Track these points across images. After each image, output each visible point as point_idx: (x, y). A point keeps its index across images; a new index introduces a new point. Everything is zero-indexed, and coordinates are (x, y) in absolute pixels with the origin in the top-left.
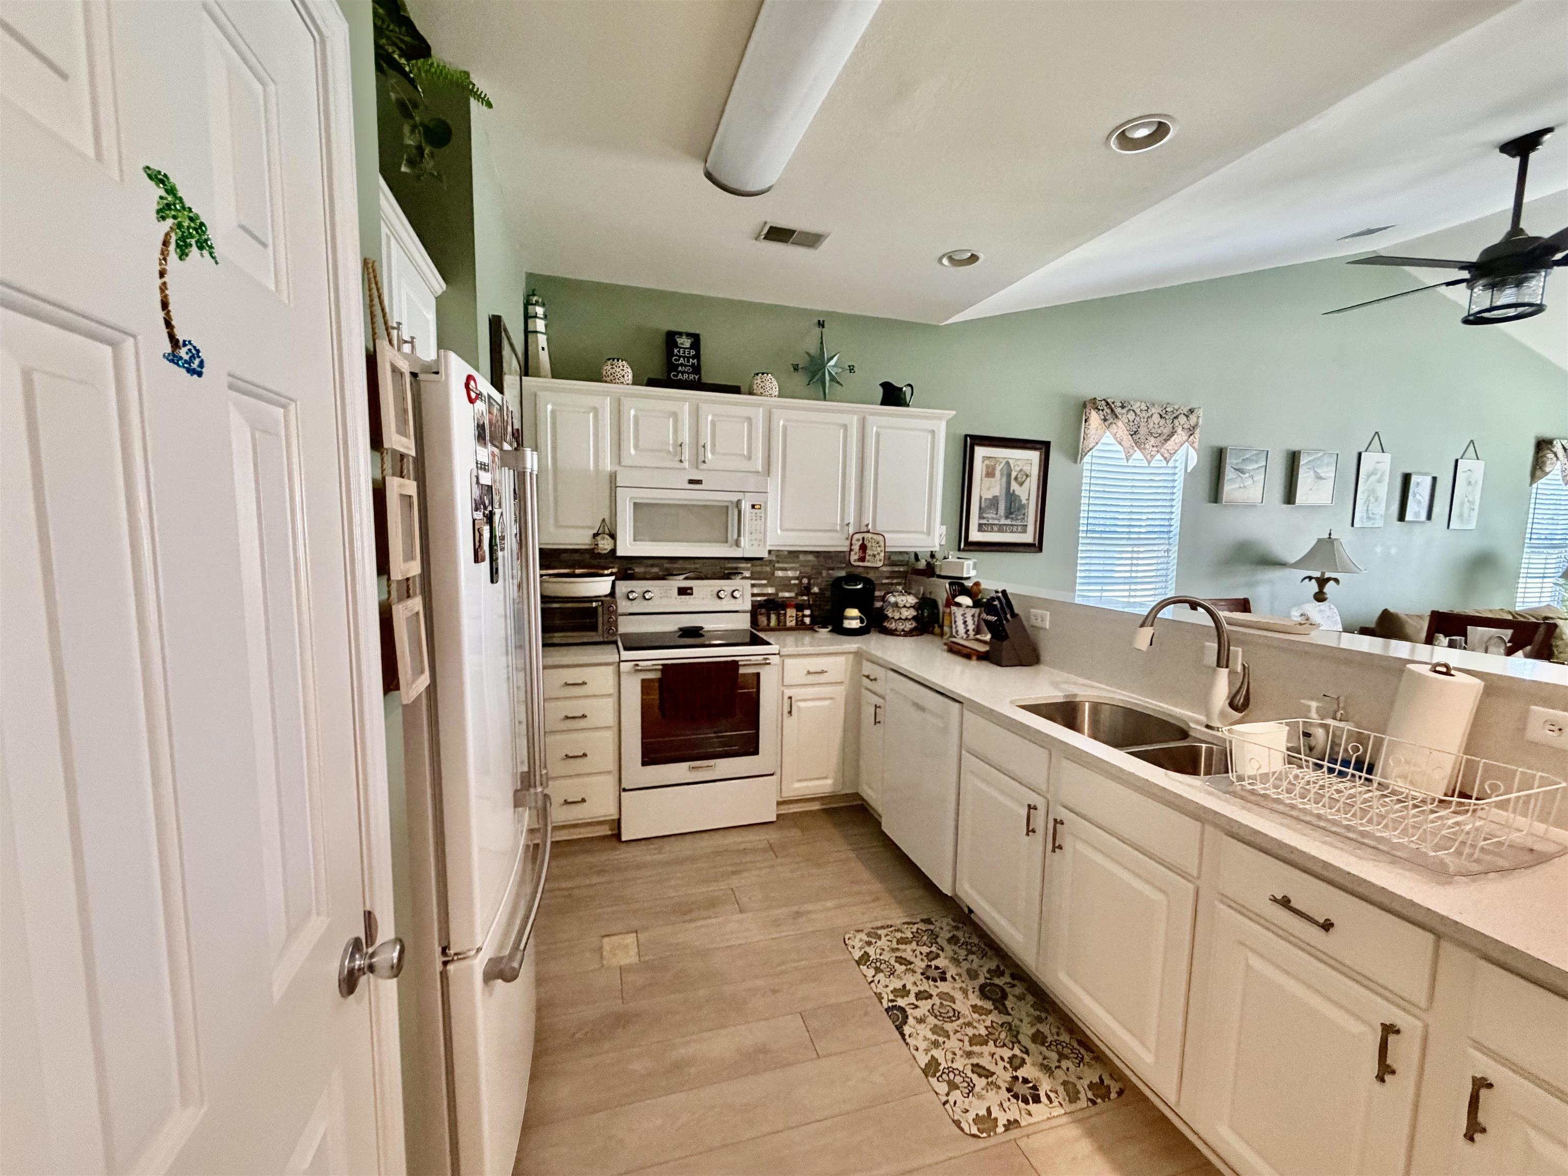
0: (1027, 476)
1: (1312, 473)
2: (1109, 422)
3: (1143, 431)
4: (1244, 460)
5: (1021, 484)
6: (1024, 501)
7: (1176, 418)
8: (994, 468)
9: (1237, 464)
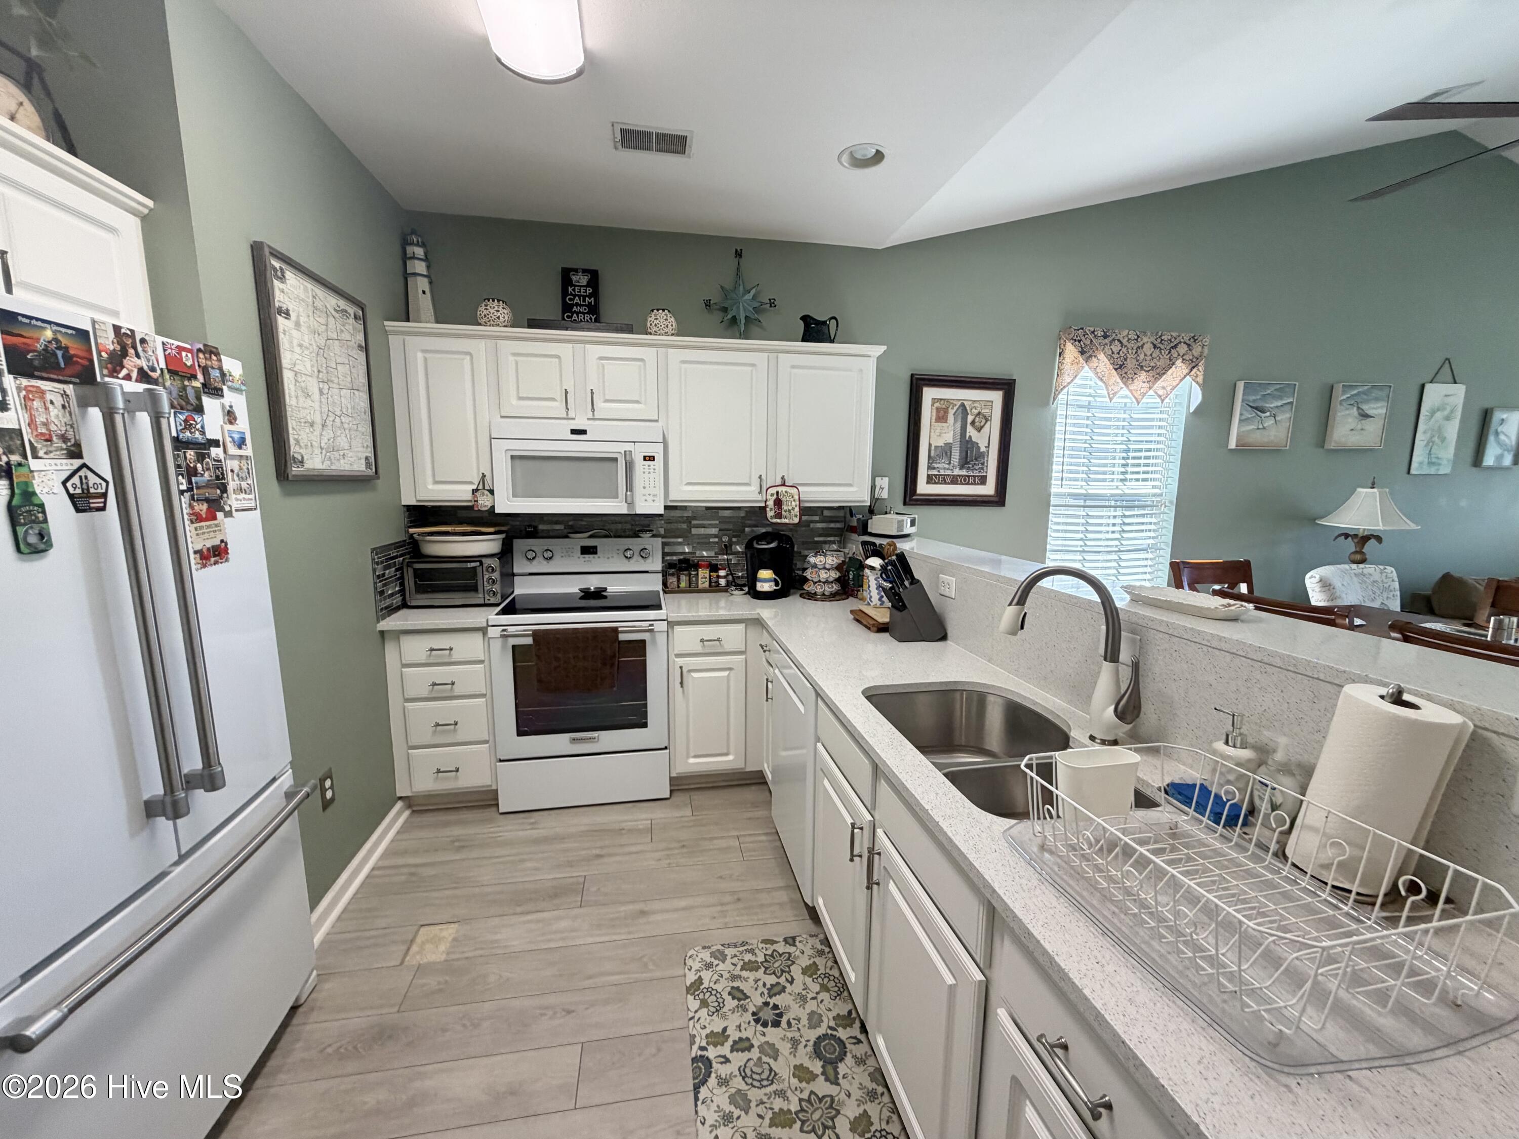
0: (987, 421)
1: (1354, 411)
2: (1087, 355)
3: (1131, 363)
4: (1264, 396)
5: (979, 430)
6: (983, 449)
7: (1175, 347)
8: (946, 411)
9: (1254, 401)
